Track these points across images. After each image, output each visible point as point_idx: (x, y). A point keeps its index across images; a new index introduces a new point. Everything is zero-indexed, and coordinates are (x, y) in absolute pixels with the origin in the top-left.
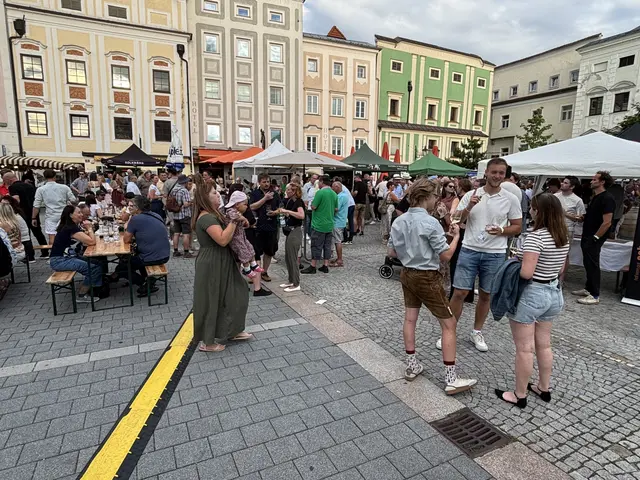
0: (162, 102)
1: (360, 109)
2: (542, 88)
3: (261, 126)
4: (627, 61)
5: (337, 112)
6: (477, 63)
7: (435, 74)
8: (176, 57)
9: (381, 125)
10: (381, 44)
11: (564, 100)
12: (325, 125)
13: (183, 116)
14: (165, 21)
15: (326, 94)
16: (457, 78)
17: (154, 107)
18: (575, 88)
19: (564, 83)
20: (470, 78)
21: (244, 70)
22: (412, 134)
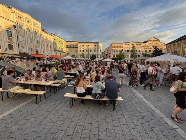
0: (10, 39)
1: (51, 47)
2: (72, 46)
3: (35, 48)
4: (83, 46)
5: (47, 47)
6: (64, 41)
7: (60, 42)
8: (13, 28)
9: (54, 50)
10: (52, 35)
11: (76, 49)
12: (46, 49)
13: (16, 44)
14: (9, 18)
15: (45, 43)
16: (62, 43)
17: (8, 40)
18: (78, 48)
19: (75, 47)
20: (64, 43)
21: (30, 35)
22: (58, 52)
